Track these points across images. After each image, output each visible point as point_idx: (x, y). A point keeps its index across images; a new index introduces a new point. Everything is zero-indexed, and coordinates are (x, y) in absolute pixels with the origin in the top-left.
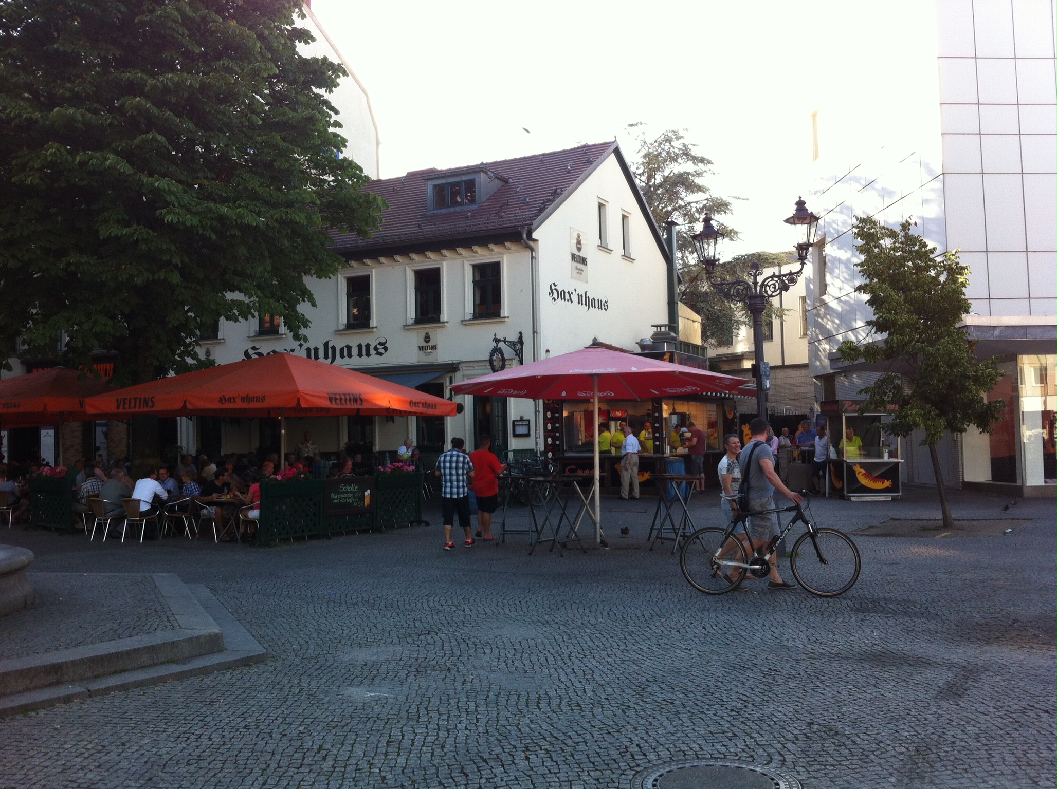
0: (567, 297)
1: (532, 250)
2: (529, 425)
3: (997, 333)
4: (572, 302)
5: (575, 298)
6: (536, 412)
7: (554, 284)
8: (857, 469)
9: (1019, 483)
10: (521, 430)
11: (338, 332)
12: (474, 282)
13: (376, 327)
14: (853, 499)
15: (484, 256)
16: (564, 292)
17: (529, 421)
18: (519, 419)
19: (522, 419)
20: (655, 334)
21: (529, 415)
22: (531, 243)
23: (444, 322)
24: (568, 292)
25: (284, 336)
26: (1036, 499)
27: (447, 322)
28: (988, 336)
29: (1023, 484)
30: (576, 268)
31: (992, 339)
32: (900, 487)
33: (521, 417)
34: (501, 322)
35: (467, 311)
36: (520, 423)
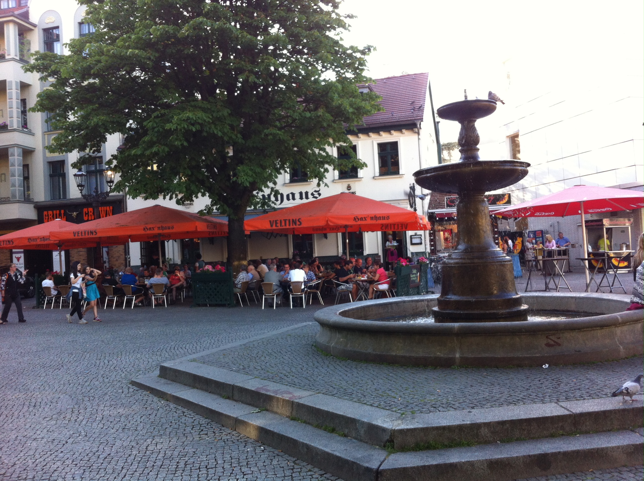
1: (418, 133)
2: (420, 238)
10: (416, 241)
11: (285, 184)
12: (379, 153)
14: (611, 272)
15: (386, 138)
17: (421, 235)
18: (414, 234)
22: (420, 130)
27: (363, 178)
34: (400, 177)
35: (375, 171)
36: (415, 237)
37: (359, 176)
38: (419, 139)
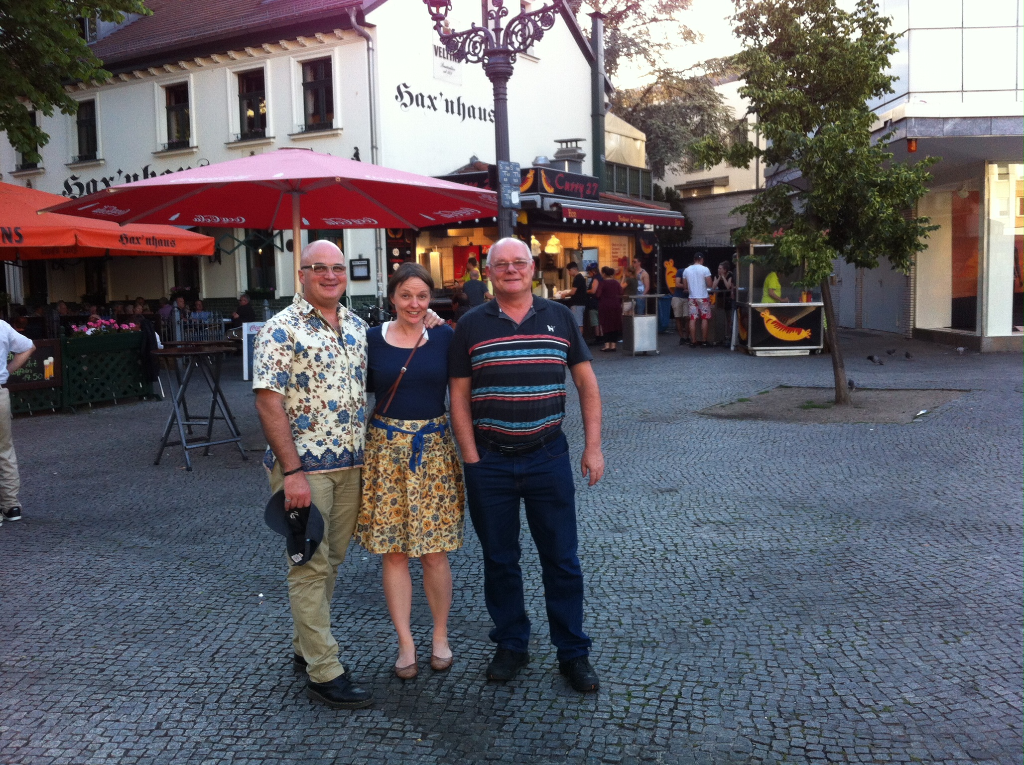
0: (427, 102)
1: (368, 38)
2: (368, 266)
3: (948, 127)
4: (435, 109)
5: (440, 104)
6: (378, 248)
7: (405, 85)
8: (766, 315)
9: (977, 334)
10: (360, 272)
11: (158, 155)
12: (305, 85)
13: (197, 147)
14: (758, 354)
15: (312, 49)
16: (422, 97)
17: (368, 260)
18: (357, 258)
19: (361, 259)
20: (560, 151)
21: (370, 254)
22: (367, 30)
23: (270, 138)
24: (430, 97)
25: (102, 162)
26: (999, 353)
27: (274, 138)
28: (935, 132)
29: (982, 334)
30: (443, 66)
31: (940, 135)
32: (822, 338)
33: (360, 256)
34: (334, 135)
35: (295, 122)
36: (358, 263)
37: (267, 135)
38: (369, 49)
